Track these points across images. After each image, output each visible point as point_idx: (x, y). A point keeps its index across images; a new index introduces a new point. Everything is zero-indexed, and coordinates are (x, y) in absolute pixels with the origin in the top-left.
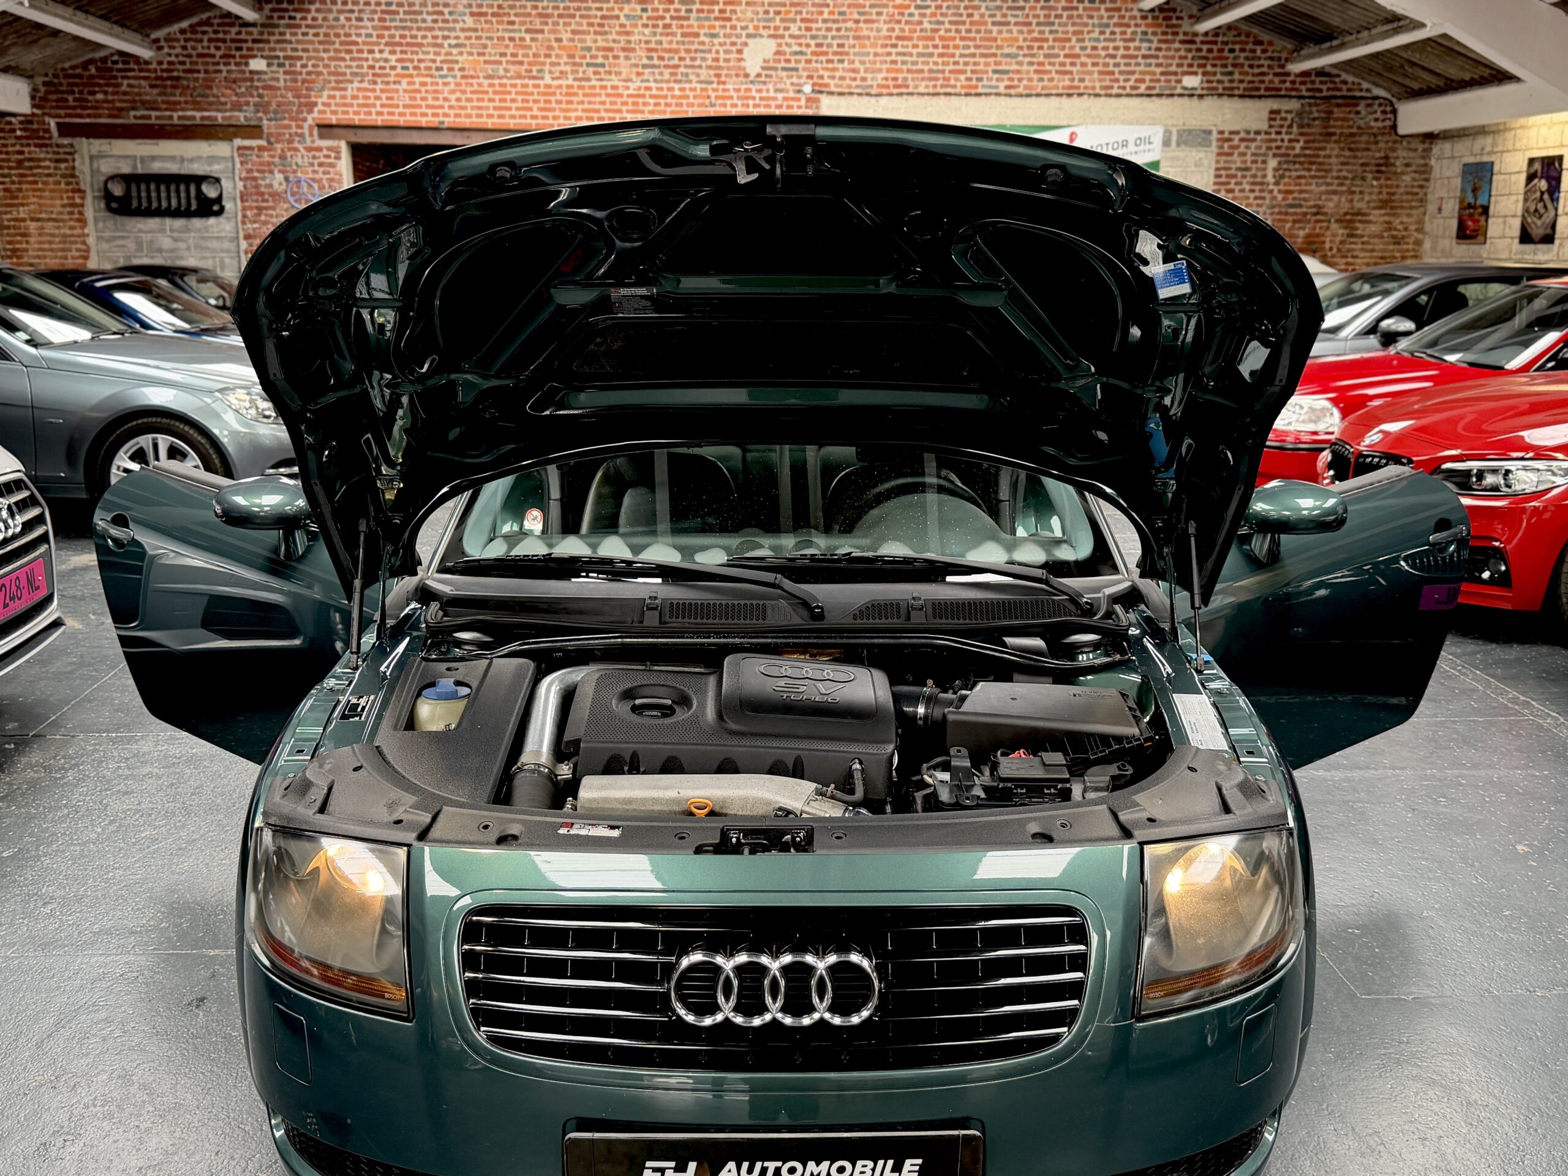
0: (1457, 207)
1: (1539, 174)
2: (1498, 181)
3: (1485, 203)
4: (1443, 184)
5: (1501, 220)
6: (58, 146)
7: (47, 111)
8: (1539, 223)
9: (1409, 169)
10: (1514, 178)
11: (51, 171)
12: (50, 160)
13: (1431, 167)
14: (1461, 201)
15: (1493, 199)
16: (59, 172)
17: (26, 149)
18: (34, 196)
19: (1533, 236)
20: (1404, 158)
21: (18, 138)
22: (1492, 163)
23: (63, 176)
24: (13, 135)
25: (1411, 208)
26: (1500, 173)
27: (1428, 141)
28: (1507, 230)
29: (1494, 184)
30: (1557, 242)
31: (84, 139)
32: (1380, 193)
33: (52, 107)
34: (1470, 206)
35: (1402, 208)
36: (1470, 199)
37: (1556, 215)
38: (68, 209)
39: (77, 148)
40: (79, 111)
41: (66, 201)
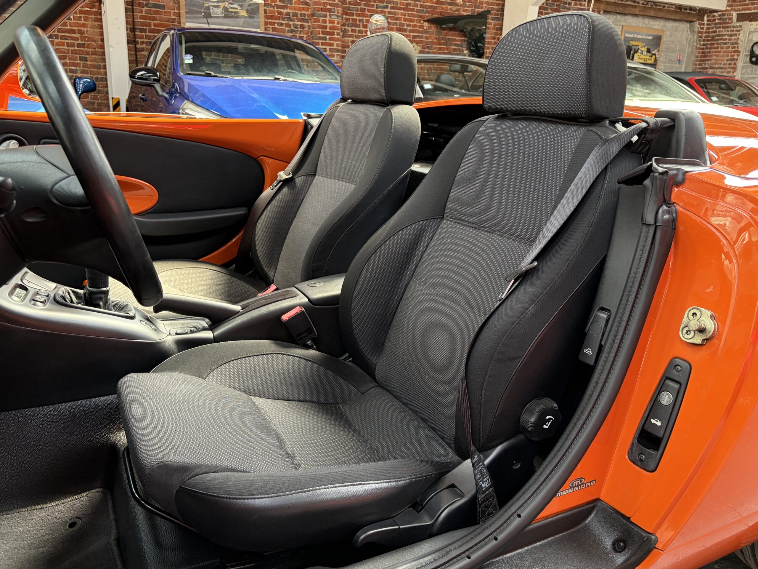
6: (734, 27)
7: (734, 8)
11: (727, 41)
12: (728, 35)
16: (730, 42)
17: (718, 30)
18: (715, 55)
21: (716, 24)
23: (732, 44)
24: (713, 22)
31: (748, 22)
33: (737, 6)
38: (729, 62)
39: (742, 28)
40: (750, 6)
41: (729, 58)
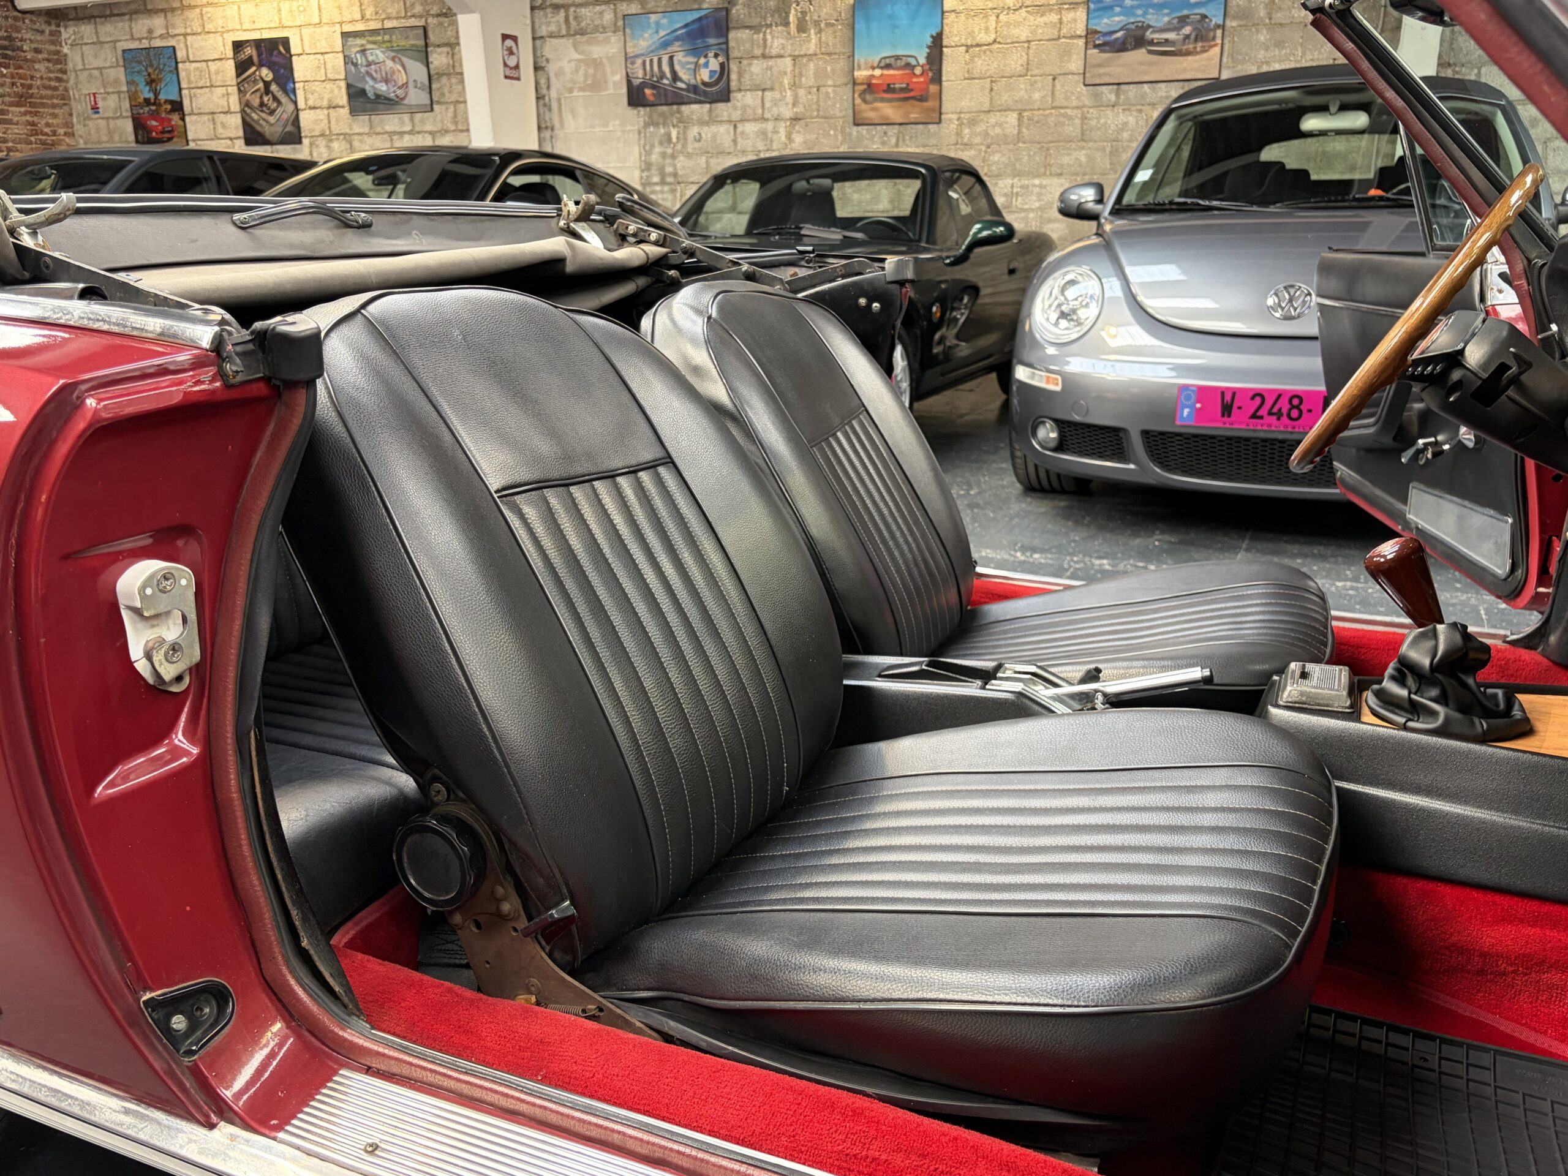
0: (126, 105)
1: (255, 59)
2: (187, 70)
3: (174, 97)
4: (90, 76)
5: (206, 118)
8: (272, 119)
9: (40, 56)
10: (213, 66)
13: (66, 55)
14: (132, 97)
15: (184, 92)
19: (267, 134)
20: (31, 41)
22: (174, 48)
25: (54, 106)
26: (188, 60)
27: (53, 22)
28: (220, 130)
29: (182, 74)
30: (306, 141)
32: (13, 84)
34: (147, 101)
35: (44, 105)
36: (146, 93)
37: (298, 110)
